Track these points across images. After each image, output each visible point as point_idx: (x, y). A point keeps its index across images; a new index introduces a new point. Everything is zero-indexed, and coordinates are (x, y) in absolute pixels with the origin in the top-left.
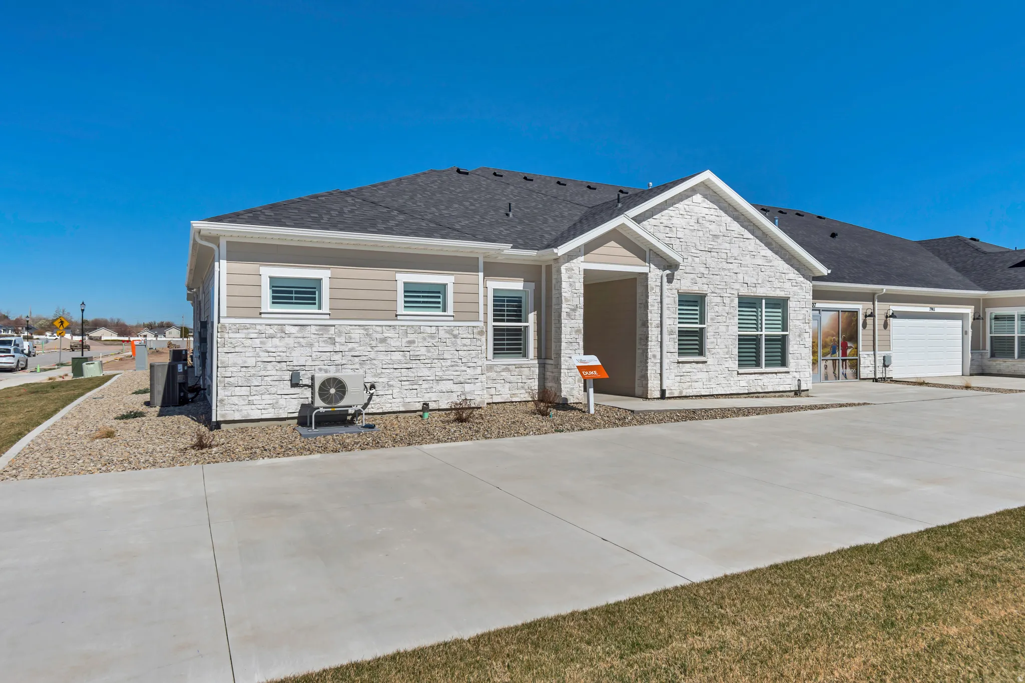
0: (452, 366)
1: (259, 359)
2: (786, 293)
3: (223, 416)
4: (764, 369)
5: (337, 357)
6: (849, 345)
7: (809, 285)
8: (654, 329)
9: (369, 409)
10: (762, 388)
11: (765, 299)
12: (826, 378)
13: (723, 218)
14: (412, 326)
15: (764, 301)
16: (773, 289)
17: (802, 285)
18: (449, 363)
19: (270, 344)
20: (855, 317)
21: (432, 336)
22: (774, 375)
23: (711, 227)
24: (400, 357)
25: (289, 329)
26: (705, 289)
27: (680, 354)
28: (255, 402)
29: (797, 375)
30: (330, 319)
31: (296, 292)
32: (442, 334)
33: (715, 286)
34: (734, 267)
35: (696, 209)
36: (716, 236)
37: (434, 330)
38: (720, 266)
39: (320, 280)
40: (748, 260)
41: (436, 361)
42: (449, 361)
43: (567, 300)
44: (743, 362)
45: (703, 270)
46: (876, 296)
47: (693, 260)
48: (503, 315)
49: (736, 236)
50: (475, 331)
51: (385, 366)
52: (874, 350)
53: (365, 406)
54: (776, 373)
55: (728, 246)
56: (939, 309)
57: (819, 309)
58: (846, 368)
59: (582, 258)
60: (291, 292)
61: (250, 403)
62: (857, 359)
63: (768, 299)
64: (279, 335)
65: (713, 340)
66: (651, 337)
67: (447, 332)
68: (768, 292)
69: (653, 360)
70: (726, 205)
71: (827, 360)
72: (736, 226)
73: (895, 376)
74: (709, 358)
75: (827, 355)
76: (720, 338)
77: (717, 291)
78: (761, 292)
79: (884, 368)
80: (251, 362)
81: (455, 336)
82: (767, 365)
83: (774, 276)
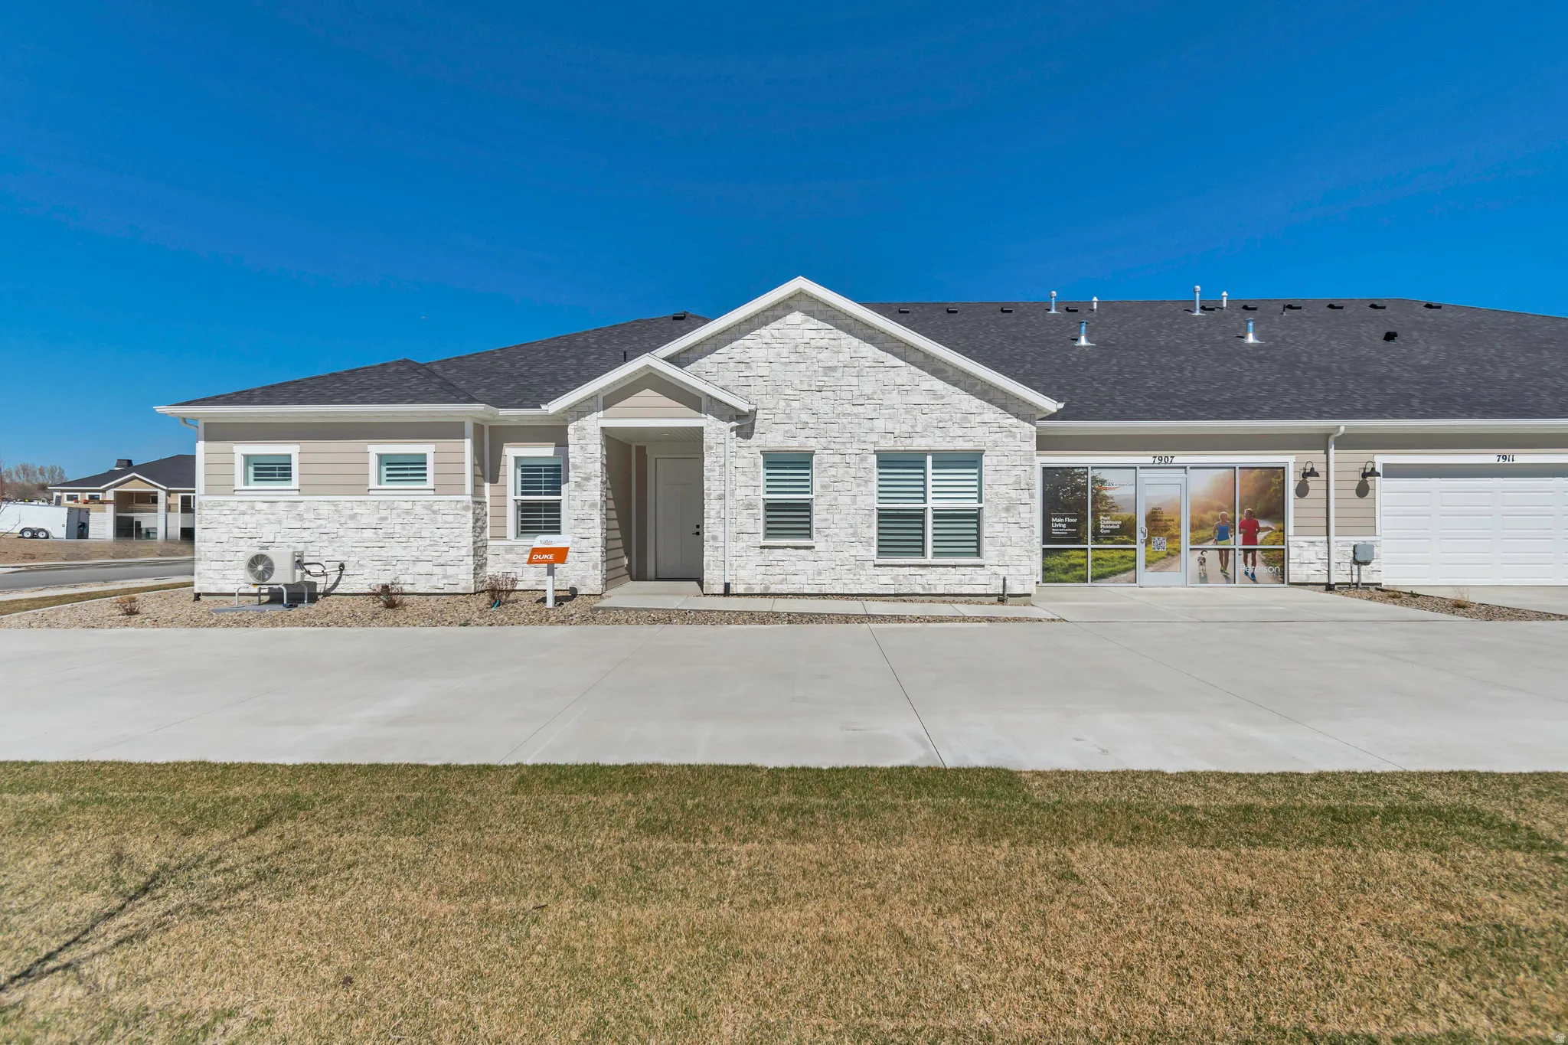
0: (431, 545)
1: (232, 535)
2: (977, 444)
3: (200, 588)
4: (929, 559)
5: (306, 534)
6: (1261, 525)
7: (1029, 430)
8: (714, 502)
9: (336, 591)
10: (924, 588)
11: (933, 455)
12: (1203, 578)
13: (843, 342)
14: (385, 501)
15: (929, 459)
16: (948, 439)
17: (1014, 430)
18: (427, 542)
19: (241, 521)
20: (1279, 477)
21: (407, 512)
22: (950, 569)
23: (820, 356)
24: (371, 535)
25: (259, 506)
26: (811, 444)
27: (767, 536)
28: (229, 577)
29: (1002, 572)
30: (300, 495)
31: (280, 469)
32: (418, 509)
33: (830, 439)
34: (868, 410)
35: (792, 333)
36: (830, 369)
37: (408, 506)
38: (839, 409)
39: (290, 456)
40: (894, 398)
41: (412, 540)
42: (428, 540)
43: (575, 467)
44: (886, 547)
45: (805, 417)
46: (1331, 440)
47: (788, 405)
48: (540, 488)
49: (868, 364)
50: (460, 505)
51: (355, 544)
52: (1328, 534)
53: (336, 585)
54: (954, 566)
55: (854, 381)
56: (1523, 458)
57: (1184, 465)
58: (1254, 564)
59: (601, 414)
60: (274, 469)
61: (224, 577)
62: (1283, 550)
63: (935, 454)
64: (249, 512)
65: (825, 515)
66: (708, 513)
67: (425, 507)
68: (936, 444)
69: (711, 543)
70: (851, 321)
71: (1204, 550)
72: (869, 351)
73: (1387, 580)
74: (817, 541)
75: (1209, 540)
76: (840, 513)
77: (833, 446)
78: (919, 444)
79: (1355, 567)
80: (224, 538)
81: (435, 512)
82: (936, 554)
83: (951, 420)
